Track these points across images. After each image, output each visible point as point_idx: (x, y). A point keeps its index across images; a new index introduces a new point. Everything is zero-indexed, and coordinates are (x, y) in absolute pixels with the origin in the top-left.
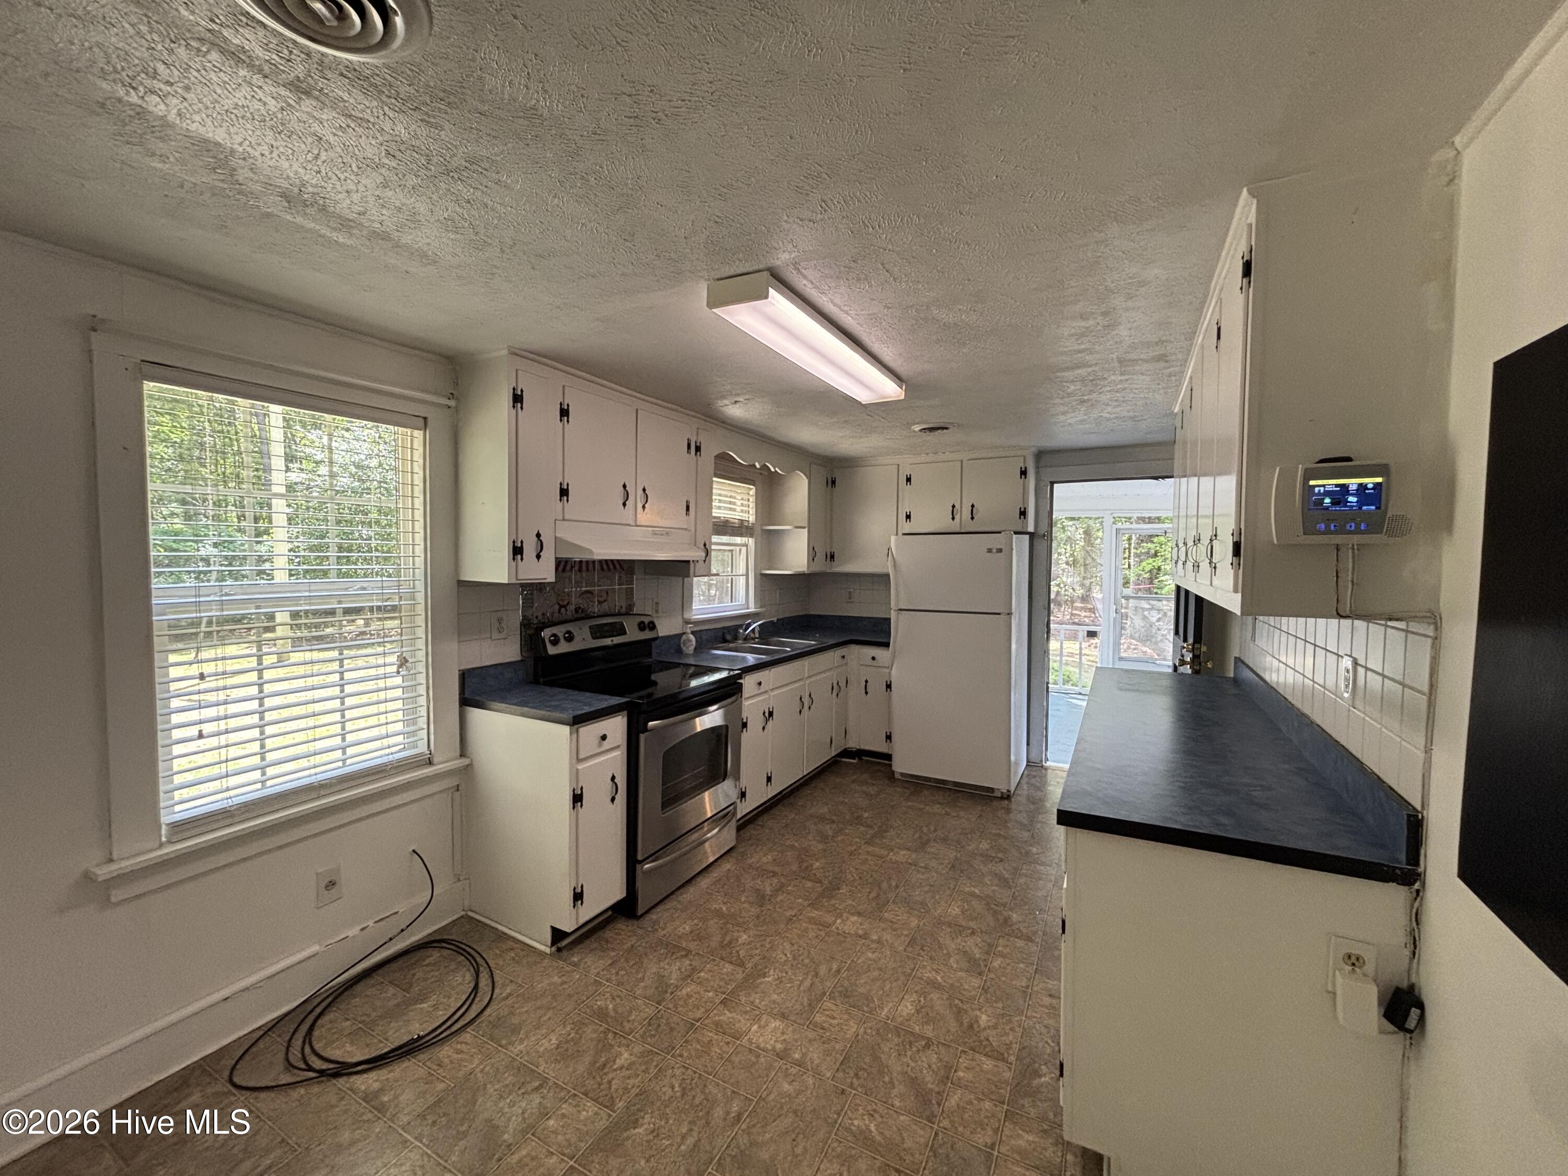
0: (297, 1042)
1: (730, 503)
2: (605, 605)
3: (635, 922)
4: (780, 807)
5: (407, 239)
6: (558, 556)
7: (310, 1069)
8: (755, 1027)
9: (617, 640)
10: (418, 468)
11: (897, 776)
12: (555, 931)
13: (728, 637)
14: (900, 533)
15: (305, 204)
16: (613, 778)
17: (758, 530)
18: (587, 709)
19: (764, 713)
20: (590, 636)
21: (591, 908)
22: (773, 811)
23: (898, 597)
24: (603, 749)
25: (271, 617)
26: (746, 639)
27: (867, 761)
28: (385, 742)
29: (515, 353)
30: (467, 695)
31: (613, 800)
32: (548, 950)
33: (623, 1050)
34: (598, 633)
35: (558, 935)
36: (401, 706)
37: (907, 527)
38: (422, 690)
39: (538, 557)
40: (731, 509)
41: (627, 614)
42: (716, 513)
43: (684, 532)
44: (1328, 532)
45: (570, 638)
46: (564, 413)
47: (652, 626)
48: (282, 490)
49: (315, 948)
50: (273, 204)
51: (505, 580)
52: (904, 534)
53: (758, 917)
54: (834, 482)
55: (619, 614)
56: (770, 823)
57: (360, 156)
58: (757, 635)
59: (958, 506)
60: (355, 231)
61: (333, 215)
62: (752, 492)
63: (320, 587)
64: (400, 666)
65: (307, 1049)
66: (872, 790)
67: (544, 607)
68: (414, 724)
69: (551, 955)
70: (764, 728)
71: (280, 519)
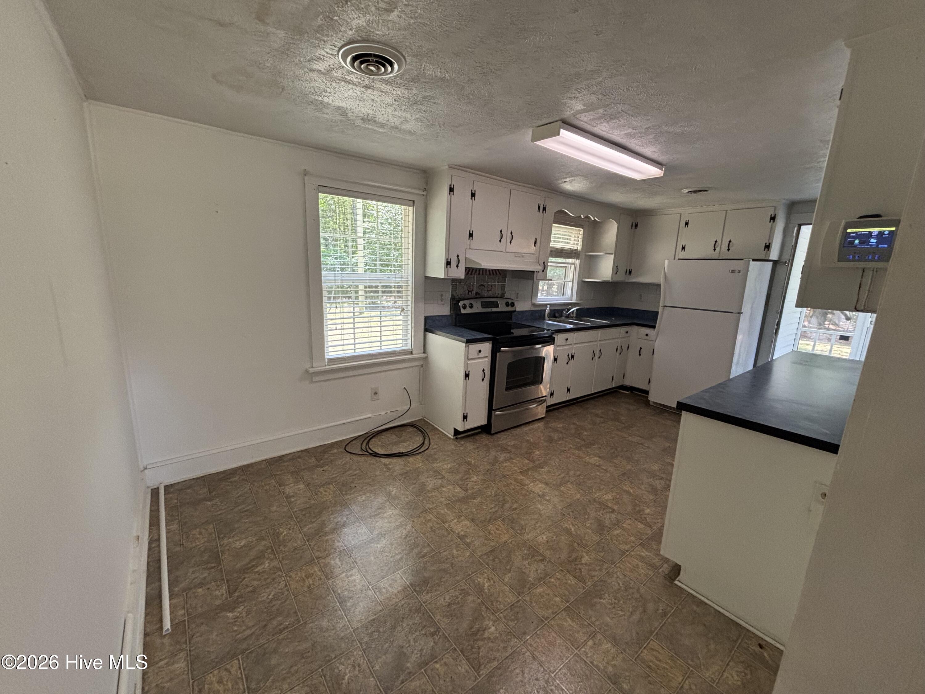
0: (364, 444)
1: (568, 239)
2: (490, 292)
3: (490, 436)
4: (574, 406)
5: (403, 127)
6: (467, 266)
7: (367, 452)
8: (532, 484)
9: (494, 310)
10: (410, 225)
11: (651, 403)
12: (455, 430)
13: (557, 315)
14: (677, 258)
15: (369, 121)
16: (483, 370)
17: (582, 256)
18: (473, 337)
19: (568, 355)
20: (481, 306)
21: (470, 424)
22: (571, 407)
23: (665, 298)
24: (479, 356)
25: (357, 286)
26: (568, 317)
27: (636, 394)
28: (395, 342)
29: (451, 167)
30: (427, 327)
31: (483, 380)
32: (452, 437)
33: (475, 476)
34: (484, 305)
35: (456, 432)
36: (402, 328)
37: (682, 255)
38: (409, 322)
39: (457, 266)
40: (567, 243)
41: (501, 297)
42: (552, 244)
43: (533, 255)
44: (853, 260)
45: (471, 306)
46: (473, 195)
47: (513, 305)
48: (362, 235)
49: (370, 415)
50: (359, 122)
51: (442, 277)
52: (679, 259)
53: (547, 447)
54: (636, 226)
55: (497, 297)
56: (566, 412)
57: (386, 103)
58: (575, 315)
59: (719, 242)
60: (385, 127)
61: (379, 123)
62: (581, 232)
63: (373, 276)
64: (401, 311)
65: (367, 447)
66: (632, 408)
67: (460, 292)
68: (407, 336)
69: (453, 439)
70: (567, 363)
71: (361, 247)
